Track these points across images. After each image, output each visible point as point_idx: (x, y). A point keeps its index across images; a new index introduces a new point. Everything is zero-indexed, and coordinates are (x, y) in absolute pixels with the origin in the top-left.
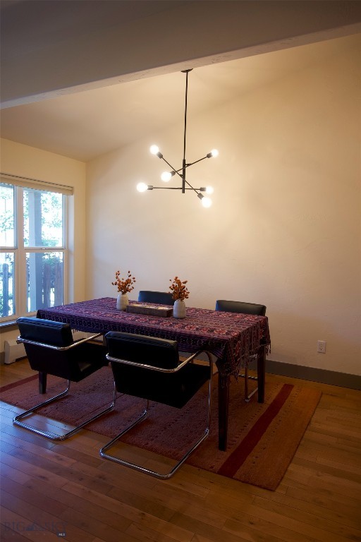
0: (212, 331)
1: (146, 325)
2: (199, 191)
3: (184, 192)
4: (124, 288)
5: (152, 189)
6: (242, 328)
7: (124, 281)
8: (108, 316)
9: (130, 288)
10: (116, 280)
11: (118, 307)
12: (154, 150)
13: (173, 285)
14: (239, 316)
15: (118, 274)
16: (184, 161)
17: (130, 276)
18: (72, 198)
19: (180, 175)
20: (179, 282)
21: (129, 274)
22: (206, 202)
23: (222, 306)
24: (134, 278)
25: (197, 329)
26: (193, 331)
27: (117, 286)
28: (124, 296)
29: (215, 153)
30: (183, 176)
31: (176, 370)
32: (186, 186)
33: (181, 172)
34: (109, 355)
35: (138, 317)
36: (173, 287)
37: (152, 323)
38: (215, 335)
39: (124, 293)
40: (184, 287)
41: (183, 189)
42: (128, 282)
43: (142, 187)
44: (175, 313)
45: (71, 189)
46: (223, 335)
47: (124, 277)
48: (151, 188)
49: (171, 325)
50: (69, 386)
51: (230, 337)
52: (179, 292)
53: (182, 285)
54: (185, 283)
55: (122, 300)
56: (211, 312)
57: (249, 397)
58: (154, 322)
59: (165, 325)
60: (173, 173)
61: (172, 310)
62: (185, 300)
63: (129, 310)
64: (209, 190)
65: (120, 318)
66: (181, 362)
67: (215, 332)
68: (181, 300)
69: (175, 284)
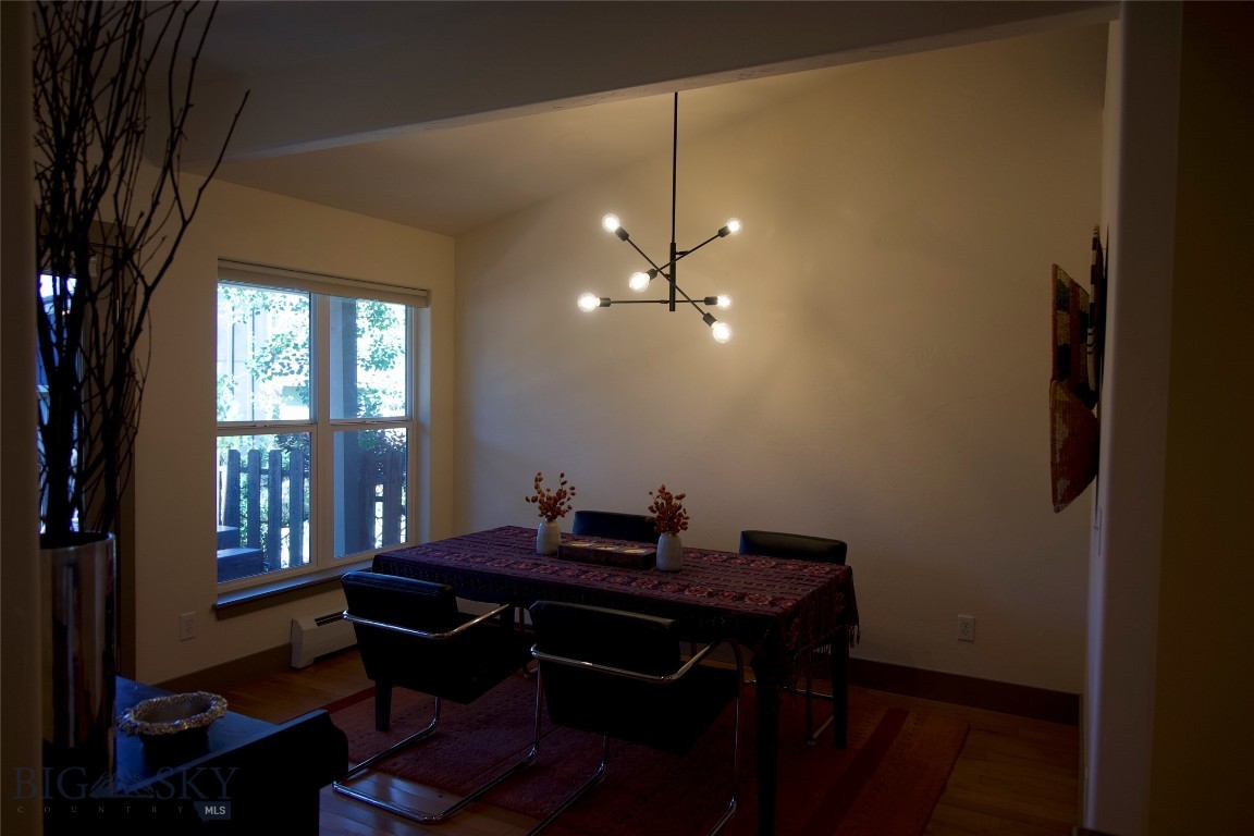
0: (741, 597)
1: (604, 586)
2: (702, 306)
3: (672, 309)
4: (551, 508)
5: (608, 305)
6: (802, 592)
7: (553, 494)
8: (521, 567)
9: (563, 508)
10: (535, 493)
11: (539, 548)
12: (611, 223)
13: (656, 503)
14: (791, 565)
15: (538, 480)
16: (673, 245)
17: (564, 483)
18: (426, 312)
19: (666, 276)
20: (668, 498)
21: (563, 480)
22: (721, 332)
23: (754, 544)
24: (573, 488)
25: (710, 595)
26: (702, 599)
27: (537, 504)
28: (552, 525)
29: (734, 226)
30: (672, 277)
31: (675, 677)
32: (679, 296)
33: (667, 271)
34: (535, 648)
35: (584, 569)
36: (657, 508)
37: (617, 582)
38: (747, 605)
39: (551, 519)
40: (680, 508)
41: (672, 303)
42: (561, 494)
43: (589, 302)
44: (660, 561)
45: (424, 294)
46: (764, 606)
47: (551, 487)
48: (606, 303)
49: (655, 587)
50: (438, 715)
51: (776, 609)
52: (669, 515)
53: (674, 501)
54: (681, 497)
55: (548, 534)
56: (731, 557)
57: (815, 736)
58: (619, 580)
59: (640, 586)
60: (653, 274)
61: (655, 554)
62: (681, 533)
63: (564, 554)
64: (724, 302)
65: (547, 571)
66: (684, 663)
67: (746, 599)
68: (674, 534)
69: (660, 501)
